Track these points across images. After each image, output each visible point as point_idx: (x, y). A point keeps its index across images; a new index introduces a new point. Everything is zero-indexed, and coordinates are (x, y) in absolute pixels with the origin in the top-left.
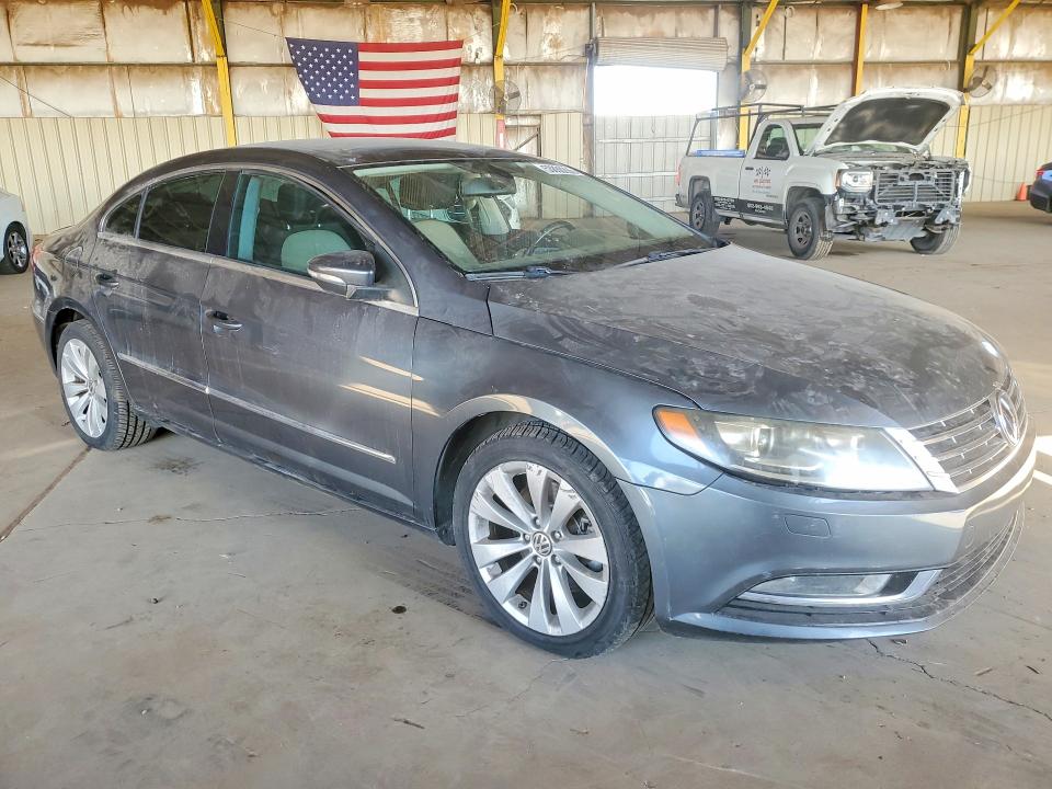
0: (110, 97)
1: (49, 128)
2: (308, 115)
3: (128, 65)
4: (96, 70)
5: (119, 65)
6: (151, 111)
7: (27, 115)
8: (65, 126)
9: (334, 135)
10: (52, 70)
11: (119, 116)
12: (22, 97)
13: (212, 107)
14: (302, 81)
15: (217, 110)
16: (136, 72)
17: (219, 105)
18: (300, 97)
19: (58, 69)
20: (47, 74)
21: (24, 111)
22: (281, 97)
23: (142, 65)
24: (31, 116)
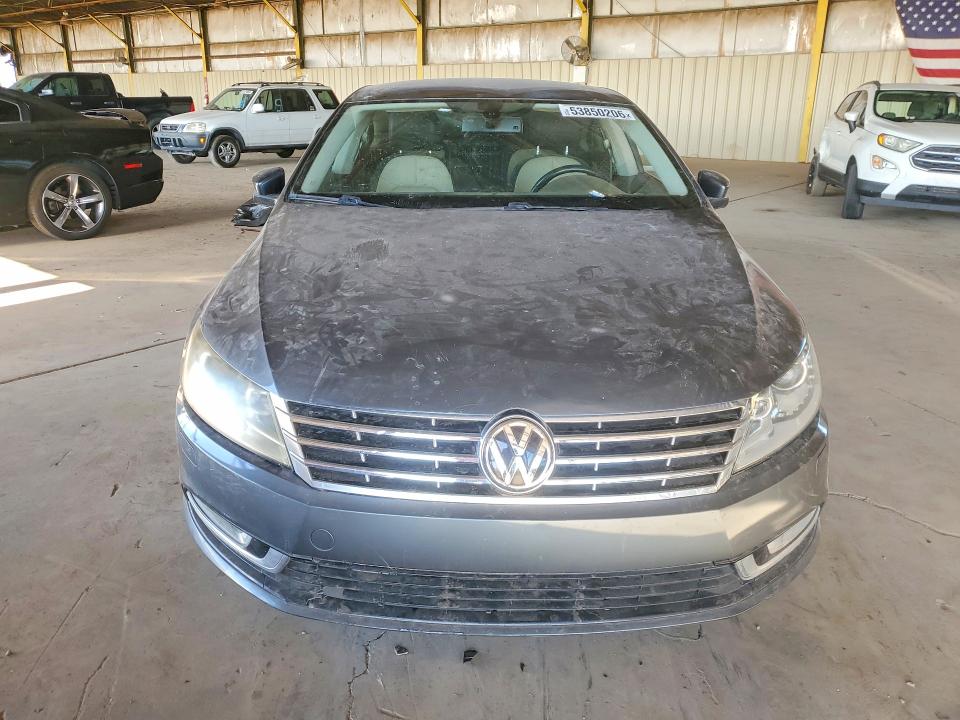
0: (718, 37)
1: (666, 64)
2: (900, 50)
3: (739, 9)
4: (713, 14)
5: (732, 9)
6: (749, 50)
7: (655, 56)
8: (677, 63)
9: (924, 72)
10: (680, 18)
11: (721, 55)
12: (654, 41)
13: (804, 44)
14: (900, 12)
15: (808, 46)
16: (744, 14)
17: (811, 42)
18: (897, 32)
19: (685, 17)
20: (676, 21)
21: (653, 54)
22: (878, 32)
23: (750, 8)
24: (657, 57)
